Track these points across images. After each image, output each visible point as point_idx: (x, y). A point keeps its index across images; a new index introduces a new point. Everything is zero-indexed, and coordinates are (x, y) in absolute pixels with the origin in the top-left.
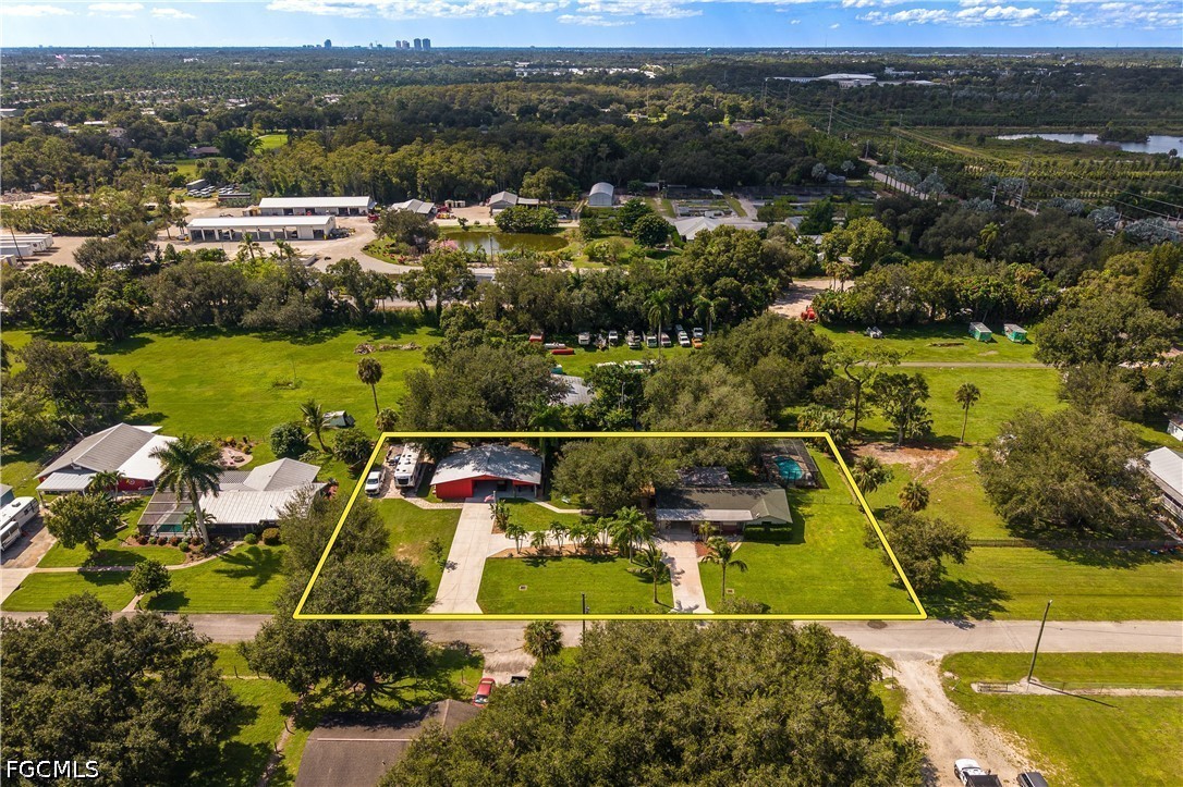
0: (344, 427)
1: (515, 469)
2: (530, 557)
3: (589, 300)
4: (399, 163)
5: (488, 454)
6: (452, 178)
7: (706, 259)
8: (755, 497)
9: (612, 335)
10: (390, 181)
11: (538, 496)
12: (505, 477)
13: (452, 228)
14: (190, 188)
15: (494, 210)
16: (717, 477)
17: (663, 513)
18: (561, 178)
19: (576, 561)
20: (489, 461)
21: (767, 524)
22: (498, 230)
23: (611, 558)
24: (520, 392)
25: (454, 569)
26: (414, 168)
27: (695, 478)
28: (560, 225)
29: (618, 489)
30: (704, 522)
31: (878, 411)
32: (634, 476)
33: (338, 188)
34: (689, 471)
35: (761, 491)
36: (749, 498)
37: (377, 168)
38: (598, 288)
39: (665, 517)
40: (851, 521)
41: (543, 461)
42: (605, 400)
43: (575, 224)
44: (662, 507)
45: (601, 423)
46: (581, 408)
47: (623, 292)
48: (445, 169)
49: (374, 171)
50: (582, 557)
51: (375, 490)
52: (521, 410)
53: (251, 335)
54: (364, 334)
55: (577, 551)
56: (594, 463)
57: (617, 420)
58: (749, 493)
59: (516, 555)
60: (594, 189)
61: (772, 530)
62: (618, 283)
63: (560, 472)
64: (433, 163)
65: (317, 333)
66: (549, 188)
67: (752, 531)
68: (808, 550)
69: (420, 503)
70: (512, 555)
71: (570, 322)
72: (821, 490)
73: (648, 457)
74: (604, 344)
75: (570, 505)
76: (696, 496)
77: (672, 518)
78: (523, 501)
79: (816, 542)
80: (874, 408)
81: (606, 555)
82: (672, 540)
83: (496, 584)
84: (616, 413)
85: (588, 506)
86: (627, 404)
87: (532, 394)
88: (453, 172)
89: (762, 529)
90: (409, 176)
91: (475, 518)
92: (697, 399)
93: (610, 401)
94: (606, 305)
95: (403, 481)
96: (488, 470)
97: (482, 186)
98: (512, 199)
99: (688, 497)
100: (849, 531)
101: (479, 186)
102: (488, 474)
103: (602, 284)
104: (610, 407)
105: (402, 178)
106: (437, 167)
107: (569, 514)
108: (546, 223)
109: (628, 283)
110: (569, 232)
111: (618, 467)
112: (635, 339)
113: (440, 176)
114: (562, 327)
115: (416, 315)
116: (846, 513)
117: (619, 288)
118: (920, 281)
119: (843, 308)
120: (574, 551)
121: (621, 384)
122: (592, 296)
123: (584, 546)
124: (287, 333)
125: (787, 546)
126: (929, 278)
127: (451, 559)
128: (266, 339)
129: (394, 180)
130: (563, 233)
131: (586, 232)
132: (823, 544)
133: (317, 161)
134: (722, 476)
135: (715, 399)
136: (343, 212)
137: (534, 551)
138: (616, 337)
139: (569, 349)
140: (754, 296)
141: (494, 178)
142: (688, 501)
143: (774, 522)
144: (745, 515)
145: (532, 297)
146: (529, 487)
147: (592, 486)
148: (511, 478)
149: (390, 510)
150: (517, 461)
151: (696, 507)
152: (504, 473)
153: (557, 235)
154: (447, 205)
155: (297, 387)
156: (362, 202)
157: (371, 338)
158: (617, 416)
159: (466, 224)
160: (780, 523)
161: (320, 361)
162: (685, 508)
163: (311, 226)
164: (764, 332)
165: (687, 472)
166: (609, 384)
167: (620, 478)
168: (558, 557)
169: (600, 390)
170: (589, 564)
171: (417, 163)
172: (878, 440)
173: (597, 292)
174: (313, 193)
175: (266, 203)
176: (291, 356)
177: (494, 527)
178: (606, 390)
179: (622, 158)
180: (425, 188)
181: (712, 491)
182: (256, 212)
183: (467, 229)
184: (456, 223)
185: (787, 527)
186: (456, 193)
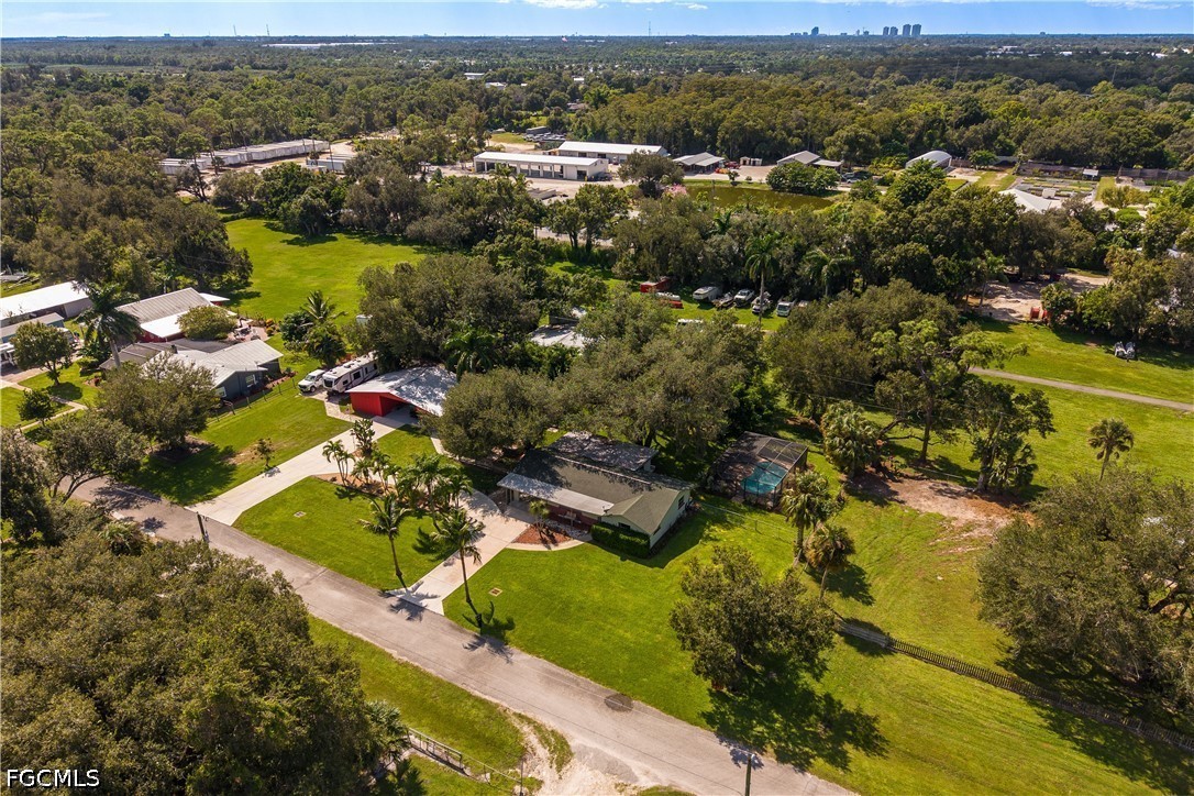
1: (432, 396)
3: (724, 247)
5: (423, 375)
6: (755, 132)
8: (635, 491)
9: (741, 294)
12: (409, 400)
13: (720, 182)
14: (530, 133)
16: (631, 458)
17: (511, 478)
20: (414, 381)
21: (621, 528)
22: (768, 188)
27: (602, 454)
28: (839, 189)
35: (647, 487)
36: (627, 489)
39: (510, 483)
44: (518, 472)
51: (305, 387)
58: (631, 485)
60: (923, 156)
61: (623, 536)
67: (596, 530)
69: (332, 409)
74: (722, 302)
76: (567, 470)
77: (515, 487)
82: (511, 516)
83: (282, 503)
88: (756, 127)
89: (610, 531)
90: (713, 129)
95: (328, 383)
96: (398, 389)
97: (786, 144)
99: (557, 469)
101: (782, 144)
102: (394, 392)
105: (707, 130)
106: (741, 121)
113: (742, 130)
115: (563, 249)
125: (633, 564)
127: (281, 466)
129: (696, 132)
130: (836, 196)
137: (359, 483)
138: (743, 297)
139: (682, 303)
140: (946, 272)
141: (803, 137)
142: (553, 473)
143: (632, 528)
148: (415, 403)
151: (557, 482)
152: (413, 397)
154: (742, 162)
156: (652, 151)
159: (737, 179)
162: (541, 480)
163: (576, 166)
172: (949, 478)
175: (567, 146)
177: (357, 449)
180: (724, 142)
181: (590, 469)
182: (555, 154)
183: (735, 184)
184: (726, 178)
185: (642, 538)
186: (757, 150)
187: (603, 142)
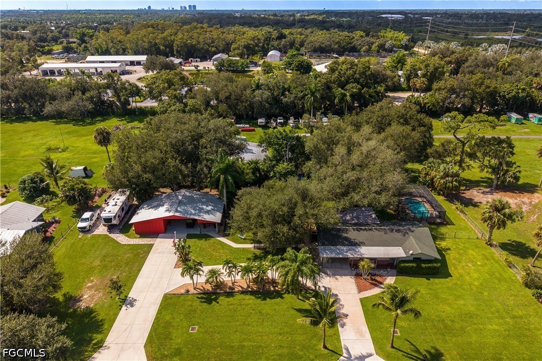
0: (84, 178)
1: (201, 210)
2: (204, 294)
3: (265, 96)
4: (164, 38)
5: (180, 198)
6: (193, 46)
7: (339, 73)
8: (404, 235)
9: (280, 119)
10: (159, 48)
11: (219, 231)
12: (192, 217)
13: (191, 71)
14: (54, 54)
15: (215, 62)
16: (367, 216)
17: (325, 250)
18: (251, 44)
19: (248, 297)
20: (180, 203)
21: (417, 260)
22: (217, 71)
23: (279, 295)
24: (206, 147)
25: (132, 306)
26: (173, 41)
27: (348, 218)
29: (285, 229)
30: (362, 259)
31: (475, 164)
32: (299, 217)
33: (130, 51)
34: (344, 211)
35: (410, 230)
36: (398, 236)
37: (151, 40)
38: (271, 90)
39: (326, 254)
40: (483, 255)
41: (225, 203)
42: (275, 157)
43: (259, 69)
44: (323, 244)
45: (272, 174)
46: (257, 163)
47: (287, 93)
48: (189, 41)
49: (150, 42)
50: (253, 293)
52: (205, 162)
53: (50, 121)
54: (122, 120)
55: (249, 286)
56: (264, 206)
57: (284, 171)
58: (398, 231)
59: (192, 291)
60: (270, 53)
61: (423, 265)
62: (283, 87)
63: (237, 213)
64: (182, 39)
65: (92, 120)
66: (245, 50)
67: (404, 267)
68: (456, 284)
69: (121, 238)
70: (188, 291)
71: (253, 112)
72: (449, 226)
73: (311, 201)
74: (274, 125)
75: (245, 241)
76: (352, 234)
77: (333, 255)
78: (207, 237)
79: (461, 276)
80: (472, 162)
81: (276, 291)
82: (334, 275)
83: (168, 324)
84: (283, 167)
85: (259, 242)
86: (290, 160)
87: (214, 149)
88: (194, 43)
89: (414, 265)
90: (170, 46)
91: (163, 253)
92: (349, 152)
93: (278, 158)
94: (276, 101)
95: (107, 220)
96: (177, 211)
97: (209, 51)
98: (225, 56)
99: (345, 235)
100: (486, 264)
101: (207, 51)
102: (177, 214)
103: (274, 87)
104: (278, 161)
105: (166, 47)
106: (185, 41)
107: (244, 249)
108: (242, 67)
109: (290, 87)
110: (256, 72)
111: (285, 209)
112: (294, 122)
113: (186, 45)
114: (247, 115)
116: (477, 247)
117: (284, 89)
118: (476, 85)
119: (426, 103)
120: (245, 286)
121: (287, 144)
122: (267, 94)
123: (255, 281)
124: (73, 120)
125: (437, 281)
126: (482, 84)
127: (132, 295)
128: (57, 123)
129: (162, 48)
130: (252, 72)
131: (265, 70)
132: (467, 278)
133: (120, 38)
134: (371, 216)
135: (365, 152)
136: (132, 63)
137: (209, 287)
138: (282, 121)
139: (252, 128)
140: (370, 96)
141: (216, 47)
142: (347, 239)
143: (423, 258)
144: (397, 252)
145: (227, 94)
146: (211, 225)
147: (262, 226)
148: (197, 218)
149: (93, 245)
150: (203, 203)
151: (354, 244)
152: (192, 213)
153: (249, 73)
154: (190, 61)
155: (64, 151)
156: (143, 58)
157: (126, 123)
158: (283, 168)
159: (199, 68)
160: (429, 258)
161: (87, 135)
162: (344, 245)
163: (110, 68)
164: (386, 112)
165: (342, 212)
166: (277, 144)
167: (287, 219)
168: (230, 293)
169: (270, 150)
170: (259, 301)
171: (174, 39)
172: (478, 186)
173: (270, 92)
174: (117, 54)
175: (89, 58)
176: (69, 133)
177: (177, 262)
178: (275, 149)
179: (285, 38)
180: (178, 52)
181: (365, 229)
182: (84, 63)
183: (199, 71)
184: (193, 68)
185: (436, 263)
186: (195, 55)
187: (109, 55)
